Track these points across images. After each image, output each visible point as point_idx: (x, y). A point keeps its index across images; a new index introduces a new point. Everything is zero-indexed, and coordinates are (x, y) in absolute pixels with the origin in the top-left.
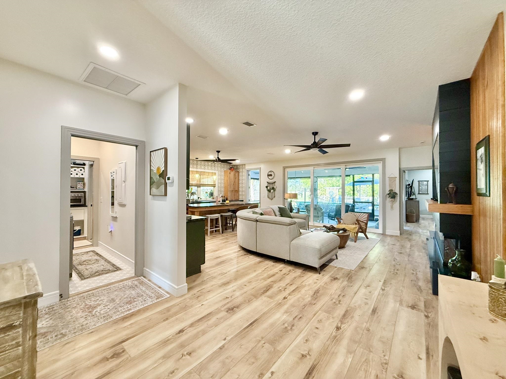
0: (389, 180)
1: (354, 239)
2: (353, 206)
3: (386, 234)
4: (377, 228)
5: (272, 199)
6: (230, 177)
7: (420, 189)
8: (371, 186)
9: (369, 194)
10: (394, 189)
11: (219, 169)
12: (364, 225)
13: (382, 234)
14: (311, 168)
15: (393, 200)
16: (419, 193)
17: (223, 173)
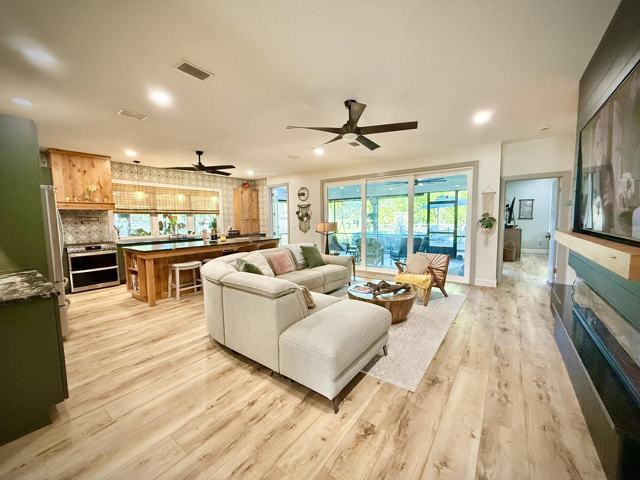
0: (483, 197)
1: (424, 300)
2: (427, 239)
3: (476, 284)
4: (462, 274)
5: (305, 232)
6: (242, 199)
7: (521, 212)
8: (453, 209)
9: (450, 220)
10: (490, 213)
11: (224, 186)
12: (440, 274)
13: (470, 285)
14: (362, 182)
15: (489, 231)
16: (519, 218)
17: (231, 193)
